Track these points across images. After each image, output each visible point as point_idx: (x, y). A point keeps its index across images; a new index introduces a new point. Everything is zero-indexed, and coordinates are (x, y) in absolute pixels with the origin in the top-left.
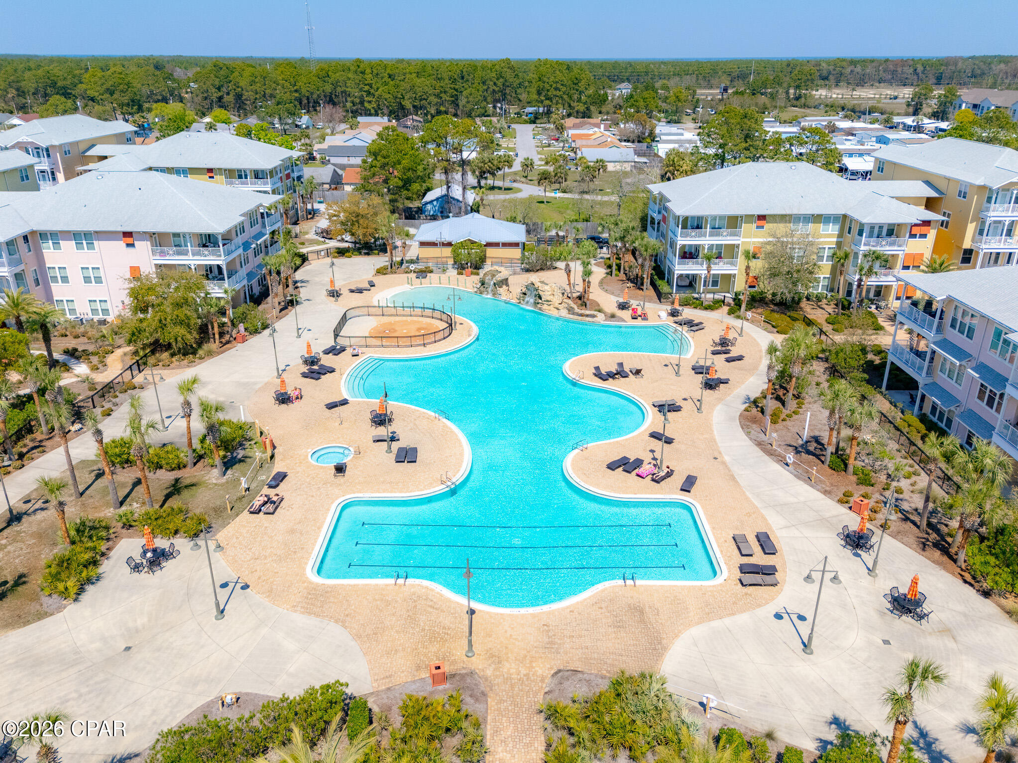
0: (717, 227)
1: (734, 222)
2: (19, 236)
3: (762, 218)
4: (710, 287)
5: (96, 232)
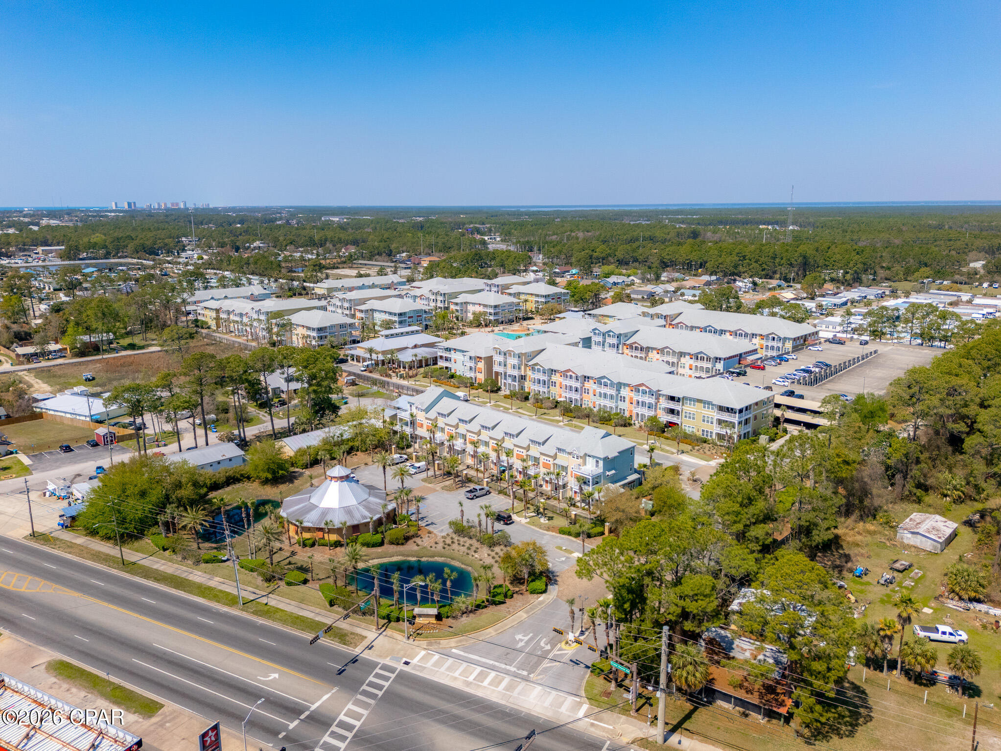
2: (463, 302)
5: (475, 303)
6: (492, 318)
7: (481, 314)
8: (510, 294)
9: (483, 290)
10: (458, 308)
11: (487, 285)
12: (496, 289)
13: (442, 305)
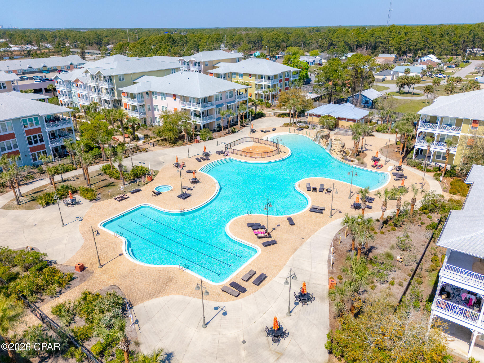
0: (449, 124)
1: (459, 122)
2: (145, 92)
3: (475, 121)
4: (441, 159)
5: (166, 93)
6: (200, 122)
7: (177, 116)
8: (219, 76)
9: (178, 69)
10: (136, 104)
11: (184, 63)
12: (197, 68)
13: (108, 97)
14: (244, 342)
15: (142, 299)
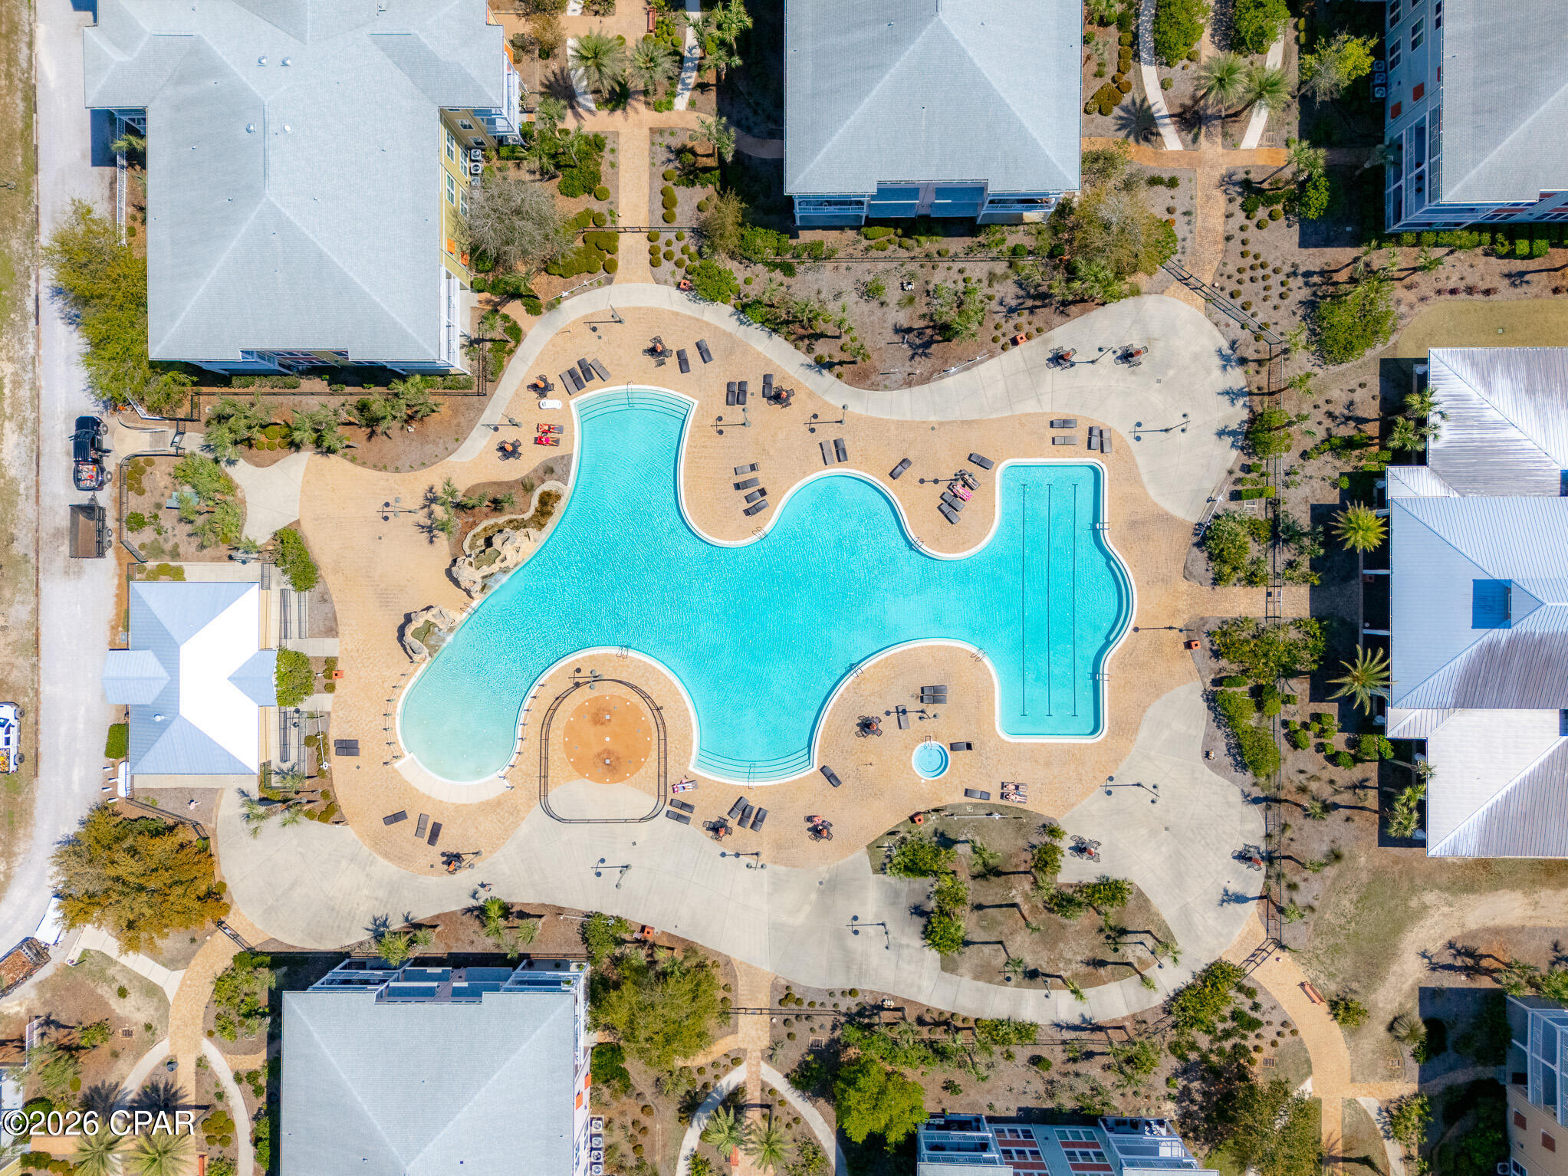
14: (1159, 381)
15: (1182, 524)
